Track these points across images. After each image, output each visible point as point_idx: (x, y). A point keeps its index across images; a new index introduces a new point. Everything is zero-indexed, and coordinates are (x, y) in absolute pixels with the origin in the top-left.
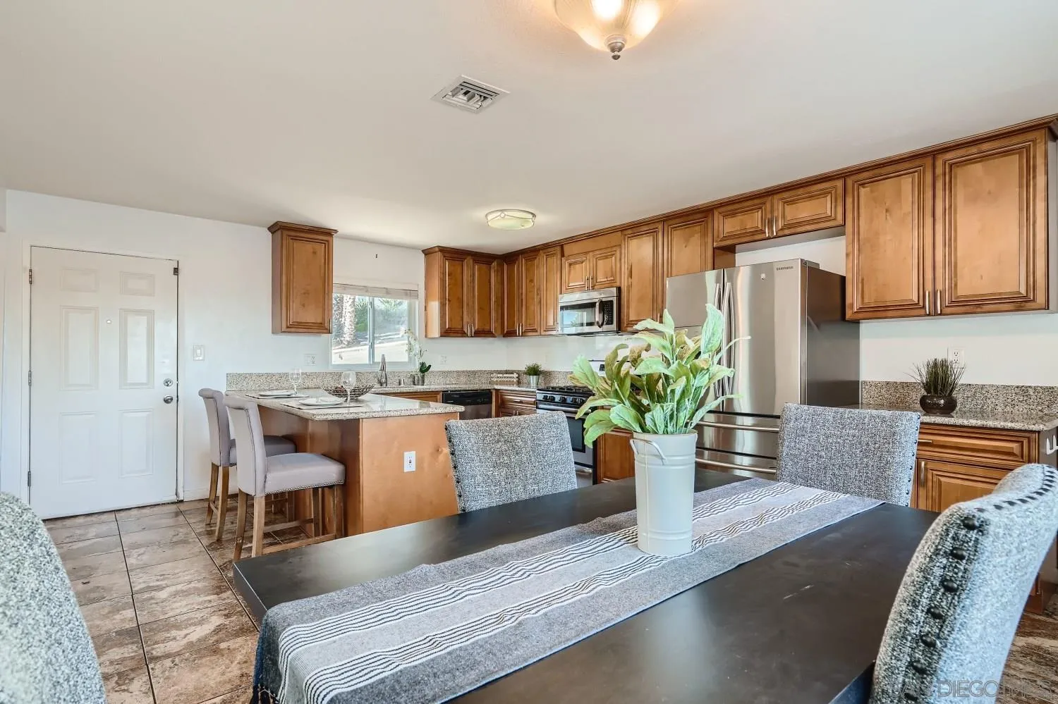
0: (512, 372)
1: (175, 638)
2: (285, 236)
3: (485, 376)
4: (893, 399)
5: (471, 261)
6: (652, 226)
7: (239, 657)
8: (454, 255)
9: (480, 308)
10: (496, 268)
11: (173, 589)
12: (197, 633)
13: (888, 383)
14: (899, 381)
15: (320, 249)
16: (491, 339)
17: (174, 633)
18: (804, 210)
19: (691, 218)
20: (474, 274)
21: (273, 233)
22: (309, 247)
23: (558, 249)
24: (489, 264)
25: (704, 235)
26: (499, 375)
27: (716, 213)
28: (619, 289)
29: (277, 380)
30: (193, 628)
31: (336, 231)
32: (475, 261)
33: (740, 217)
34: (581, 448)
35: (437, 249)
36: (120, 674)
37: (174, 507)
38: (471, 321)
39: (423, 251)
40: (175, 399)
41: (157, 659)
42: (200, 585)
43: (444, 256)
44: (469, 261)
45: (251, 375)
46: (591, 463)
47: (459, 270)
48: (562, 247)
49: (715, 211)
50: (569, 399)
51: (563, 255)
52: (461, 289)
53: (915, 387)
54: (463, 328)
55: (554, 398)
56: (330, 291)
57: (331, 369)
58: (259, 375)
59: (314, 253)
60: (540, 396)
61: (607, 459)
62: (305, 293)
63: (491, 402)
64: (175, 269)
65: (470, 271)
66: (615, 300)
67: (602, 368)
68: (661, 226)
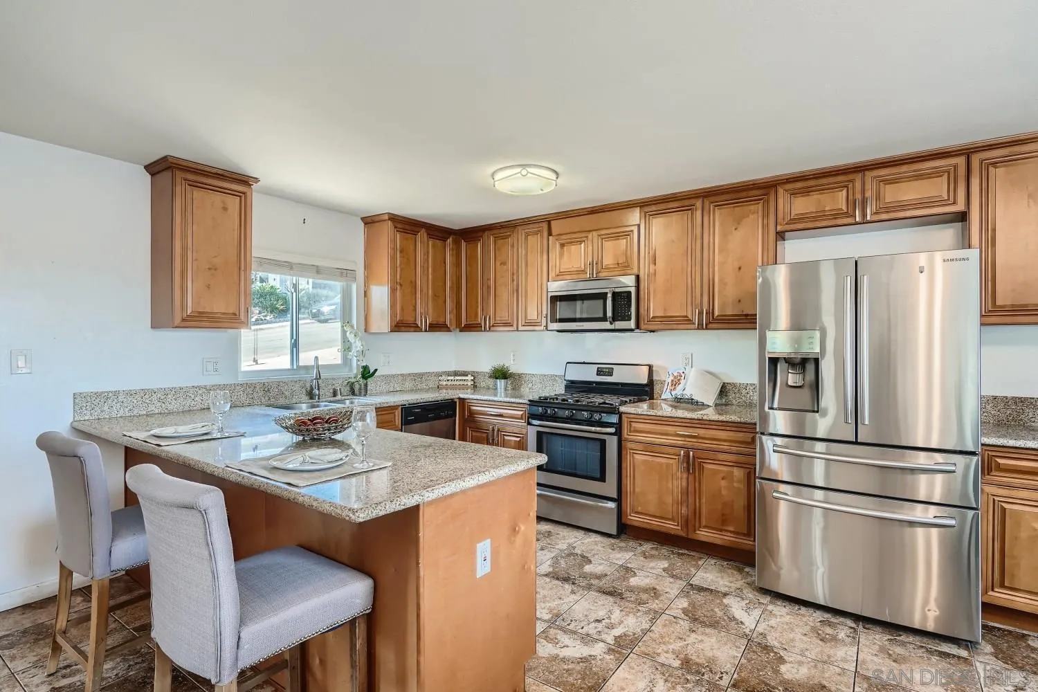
0: (465, 374)
2: (178, 180)
3: (433, 378)
4: (1003, 416)
5: (426, 235)
6: (686, 202)
8: (408, 226)
9: (435, 296)
10: (451, 247)
13: (995, 398)
14: (1009, 395)
15: (233, 202)
16: (447, 334)
18: (909, 192)
19: (744, 194)
20: (428, 252)
21: (153, 175)
22: (217, 198)
23: (545, 225)
24: (444, 240)
25: (766, 215)
26: (450, 378)
27: (781, 191)
28: (638, 277)
29: (159, 400)
31: (257, 180)
32: (430, 236)
33: (815, 197)
34: (598, 475)
35: (386, 217)
38: (424, 311)
39: (363, 219)
43: (396, 227)
44: (422, 235)
45: (116, 393)
46: (614, 496)
47: (412, 247)
48: (549, 222)
49: (778, 187)
51: (550, 234)
52: (414, 271)
53: (1032, 403)
54: (416, 320)
55: (555, 412)
56: (247, 269)
57: (241, 379)
58: (130, 394)
59: (225, 209)
60: (536, 410)
61: (637, 490)
62: (210, 269)
63: (454, 414)
65: (423, 247)
66: (633, 290)
67: (600, 372)
68: (699, 203)
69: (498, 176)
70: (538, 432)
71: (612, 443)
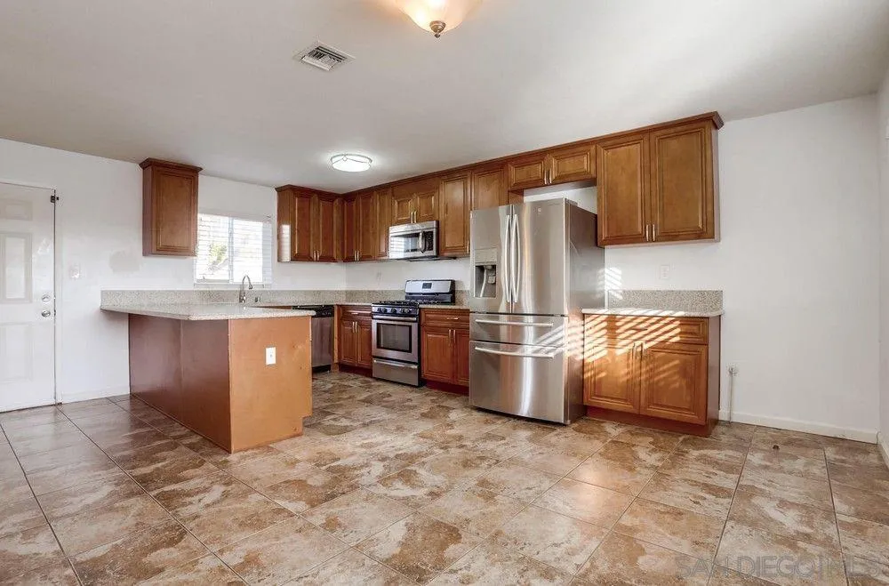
1: (71, 503)
2: (155, 172)
3: (328, 294)
5: (317, 199)
6: (462, 174)
7: (133, 512)
8: (303, 193)
9: (325, 239)
10: (337, 205)
11: (63, 469)
12: (91, 499)
15: (187, 183)
16: (333, 264)
17: (70, 499)
19: (491, 168)
21: (144, 168)
22: (176, 181)
23: (389, 190)
24: (332, 201)
25: (501, 181)
27: (510, 165)
28: (438, 222)
30: (86, 495)
31: (201, 169)
32: (320, 199)
33: (526, 169)
34: (408, 349)
35: (288, 187)
36: (24, 532)
37: (52, 408)
38: (317, 248)
39: (276, 189)
40: (52, 313)
41: (57, 519)
42: (88, 464)
43: (295, 194)
44: (315, 198)
45: (123, 292)
46: (416, 361)
47: (307, 206)
48: (392, 188)
49: (507, 164)
50: (399, 311)
51: (393, 195)
52: (308, 222)
54: (309, 254)
55: (386, 310)
56: (195, 221)
59: (181, 187)
60: (375, 309)
61: (429, 357)
63: (333, 315)
64: (52, 197)
65: (317, 209)
66: (434, 231)
67: (425, 286)
68: (469, 174)
69: (334, 160)
70: (378, 324)
71: (415, 326)
